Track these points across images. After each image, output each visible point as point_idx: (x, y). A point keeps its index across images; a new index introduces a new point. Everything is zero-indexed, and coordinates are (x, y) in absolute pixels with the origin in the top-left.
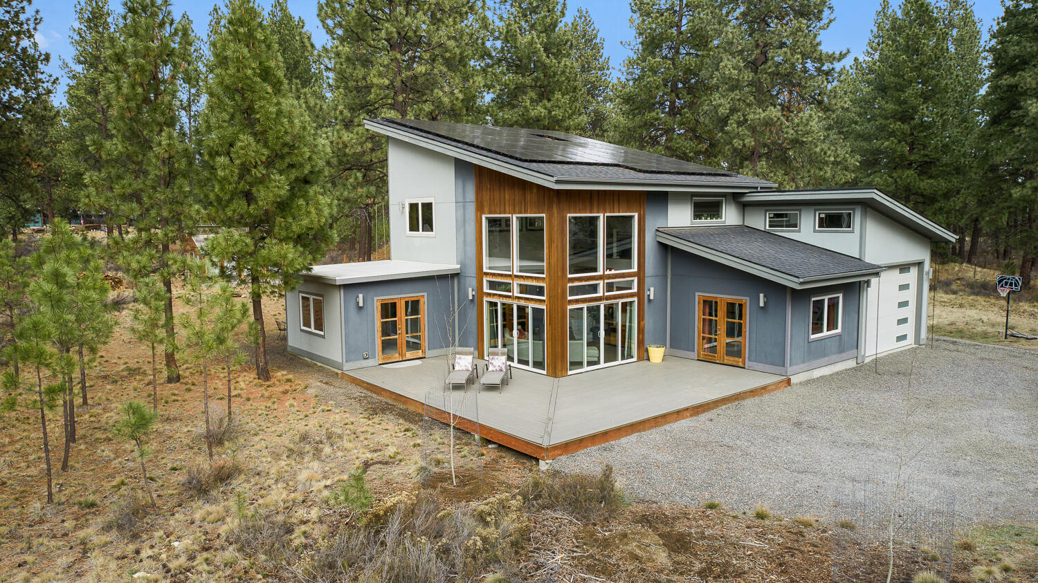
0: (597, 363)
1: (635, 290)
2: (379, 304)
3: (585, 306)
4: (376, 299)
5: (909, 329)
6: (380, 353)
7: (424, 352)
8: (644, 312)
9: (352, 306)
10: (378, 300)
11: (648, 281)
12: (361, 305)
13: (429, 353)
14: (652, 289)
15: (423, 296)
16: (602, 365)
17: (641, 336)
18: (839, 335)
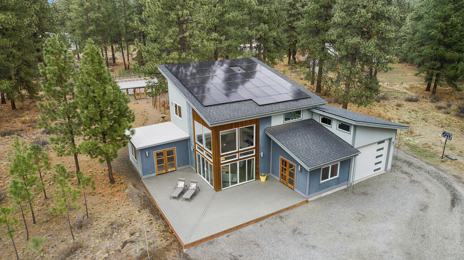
0: (236, 183)
1: (254, 154)
2: (156, 154)
3: (229, 164)
4: (154, 152)
5: (382, 166)
6: (157, 171)
7: (176, 168)
8: (259, 162)
9: (144, 156)
10: (155, 152)
11: (260, 150)
12: (147, 155)
13: (178, 169)
14: (262, 153)
15: (174, 148)
16: (239, 184)
17: (257, 171)
18: (338, 178)
